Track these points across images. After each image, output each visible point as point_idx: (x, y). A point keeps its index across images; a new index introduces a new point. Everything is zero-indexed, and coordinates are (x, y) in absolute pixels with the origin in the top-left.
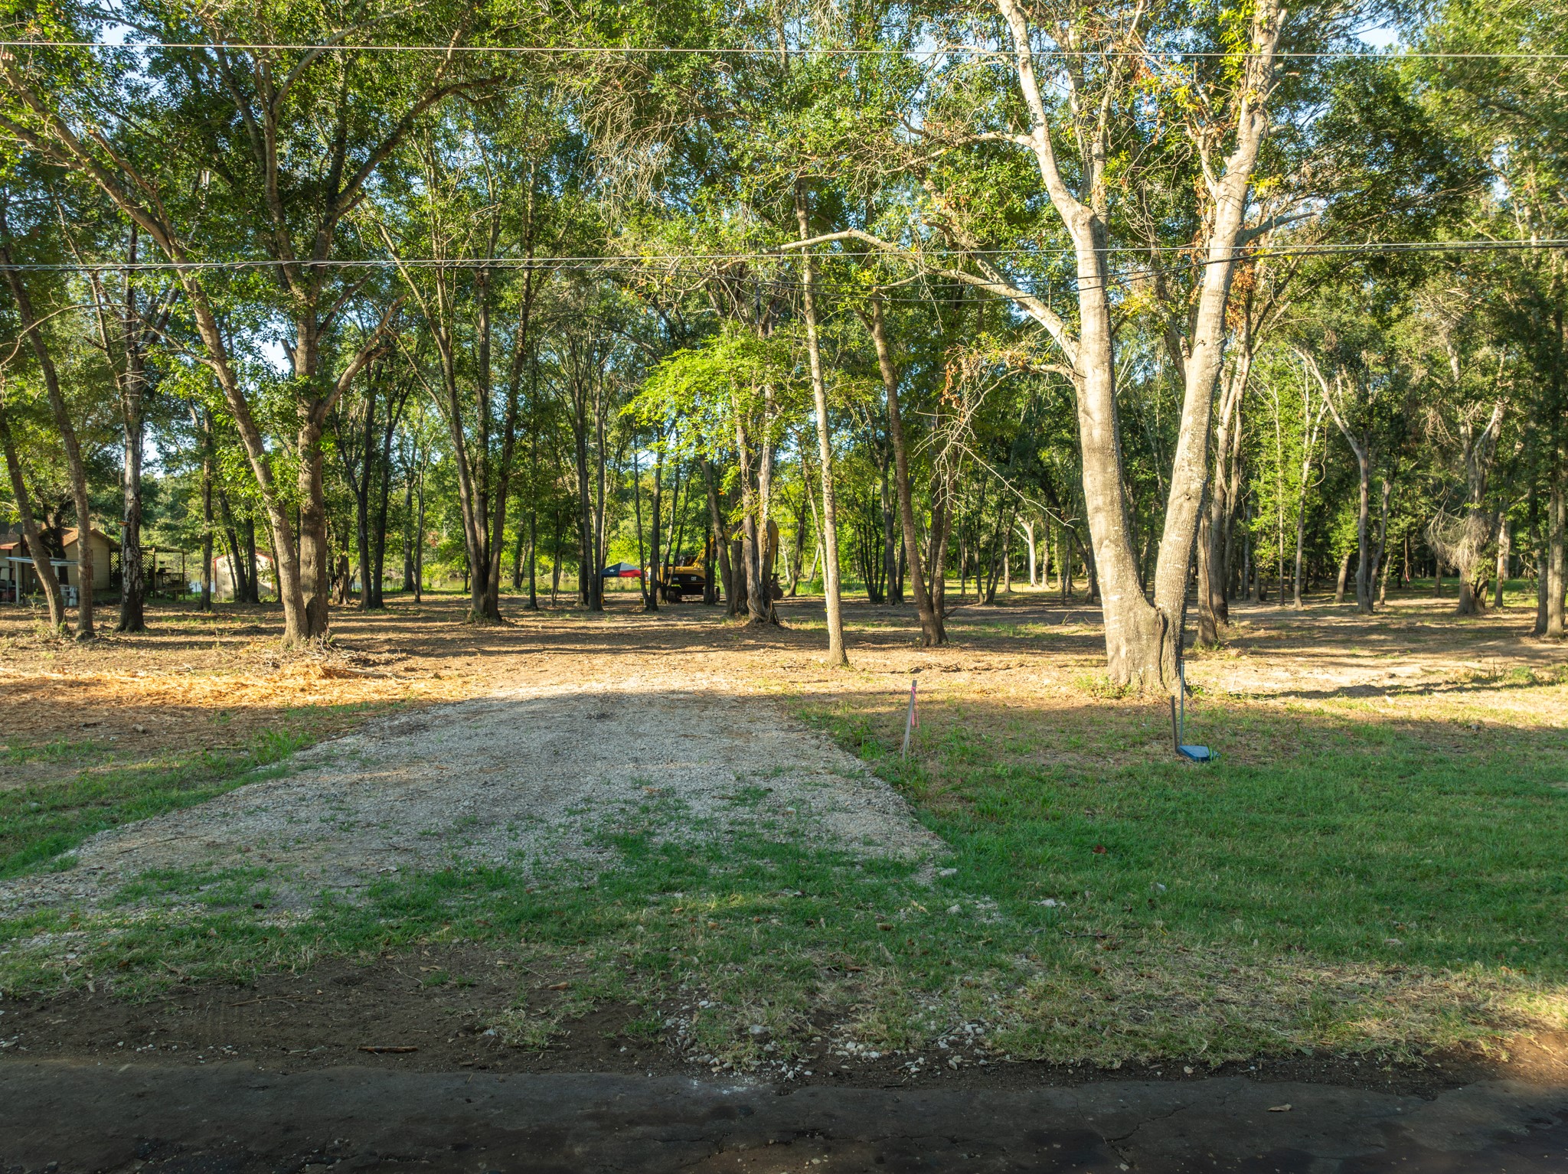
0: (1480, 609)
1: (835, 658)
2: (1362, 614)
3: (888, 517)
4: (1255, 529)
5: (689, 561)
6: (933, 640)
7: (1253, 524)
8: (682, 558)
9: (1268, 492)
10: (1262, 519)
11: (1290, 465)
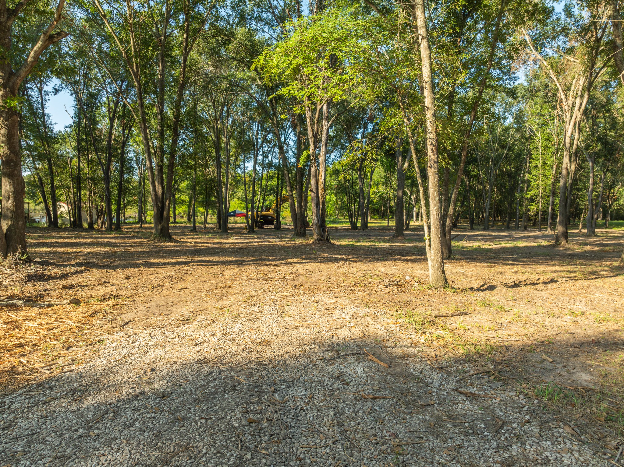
1: (438, 280)
2: (590, 236)
3: (362, 189)
4: (528, 196)
5: (268, 209)
6: (445, 255)
7: (527, 194)
8: (264, 208)
9: (535, 180)
10: (532, 192)
11: (546, 168)
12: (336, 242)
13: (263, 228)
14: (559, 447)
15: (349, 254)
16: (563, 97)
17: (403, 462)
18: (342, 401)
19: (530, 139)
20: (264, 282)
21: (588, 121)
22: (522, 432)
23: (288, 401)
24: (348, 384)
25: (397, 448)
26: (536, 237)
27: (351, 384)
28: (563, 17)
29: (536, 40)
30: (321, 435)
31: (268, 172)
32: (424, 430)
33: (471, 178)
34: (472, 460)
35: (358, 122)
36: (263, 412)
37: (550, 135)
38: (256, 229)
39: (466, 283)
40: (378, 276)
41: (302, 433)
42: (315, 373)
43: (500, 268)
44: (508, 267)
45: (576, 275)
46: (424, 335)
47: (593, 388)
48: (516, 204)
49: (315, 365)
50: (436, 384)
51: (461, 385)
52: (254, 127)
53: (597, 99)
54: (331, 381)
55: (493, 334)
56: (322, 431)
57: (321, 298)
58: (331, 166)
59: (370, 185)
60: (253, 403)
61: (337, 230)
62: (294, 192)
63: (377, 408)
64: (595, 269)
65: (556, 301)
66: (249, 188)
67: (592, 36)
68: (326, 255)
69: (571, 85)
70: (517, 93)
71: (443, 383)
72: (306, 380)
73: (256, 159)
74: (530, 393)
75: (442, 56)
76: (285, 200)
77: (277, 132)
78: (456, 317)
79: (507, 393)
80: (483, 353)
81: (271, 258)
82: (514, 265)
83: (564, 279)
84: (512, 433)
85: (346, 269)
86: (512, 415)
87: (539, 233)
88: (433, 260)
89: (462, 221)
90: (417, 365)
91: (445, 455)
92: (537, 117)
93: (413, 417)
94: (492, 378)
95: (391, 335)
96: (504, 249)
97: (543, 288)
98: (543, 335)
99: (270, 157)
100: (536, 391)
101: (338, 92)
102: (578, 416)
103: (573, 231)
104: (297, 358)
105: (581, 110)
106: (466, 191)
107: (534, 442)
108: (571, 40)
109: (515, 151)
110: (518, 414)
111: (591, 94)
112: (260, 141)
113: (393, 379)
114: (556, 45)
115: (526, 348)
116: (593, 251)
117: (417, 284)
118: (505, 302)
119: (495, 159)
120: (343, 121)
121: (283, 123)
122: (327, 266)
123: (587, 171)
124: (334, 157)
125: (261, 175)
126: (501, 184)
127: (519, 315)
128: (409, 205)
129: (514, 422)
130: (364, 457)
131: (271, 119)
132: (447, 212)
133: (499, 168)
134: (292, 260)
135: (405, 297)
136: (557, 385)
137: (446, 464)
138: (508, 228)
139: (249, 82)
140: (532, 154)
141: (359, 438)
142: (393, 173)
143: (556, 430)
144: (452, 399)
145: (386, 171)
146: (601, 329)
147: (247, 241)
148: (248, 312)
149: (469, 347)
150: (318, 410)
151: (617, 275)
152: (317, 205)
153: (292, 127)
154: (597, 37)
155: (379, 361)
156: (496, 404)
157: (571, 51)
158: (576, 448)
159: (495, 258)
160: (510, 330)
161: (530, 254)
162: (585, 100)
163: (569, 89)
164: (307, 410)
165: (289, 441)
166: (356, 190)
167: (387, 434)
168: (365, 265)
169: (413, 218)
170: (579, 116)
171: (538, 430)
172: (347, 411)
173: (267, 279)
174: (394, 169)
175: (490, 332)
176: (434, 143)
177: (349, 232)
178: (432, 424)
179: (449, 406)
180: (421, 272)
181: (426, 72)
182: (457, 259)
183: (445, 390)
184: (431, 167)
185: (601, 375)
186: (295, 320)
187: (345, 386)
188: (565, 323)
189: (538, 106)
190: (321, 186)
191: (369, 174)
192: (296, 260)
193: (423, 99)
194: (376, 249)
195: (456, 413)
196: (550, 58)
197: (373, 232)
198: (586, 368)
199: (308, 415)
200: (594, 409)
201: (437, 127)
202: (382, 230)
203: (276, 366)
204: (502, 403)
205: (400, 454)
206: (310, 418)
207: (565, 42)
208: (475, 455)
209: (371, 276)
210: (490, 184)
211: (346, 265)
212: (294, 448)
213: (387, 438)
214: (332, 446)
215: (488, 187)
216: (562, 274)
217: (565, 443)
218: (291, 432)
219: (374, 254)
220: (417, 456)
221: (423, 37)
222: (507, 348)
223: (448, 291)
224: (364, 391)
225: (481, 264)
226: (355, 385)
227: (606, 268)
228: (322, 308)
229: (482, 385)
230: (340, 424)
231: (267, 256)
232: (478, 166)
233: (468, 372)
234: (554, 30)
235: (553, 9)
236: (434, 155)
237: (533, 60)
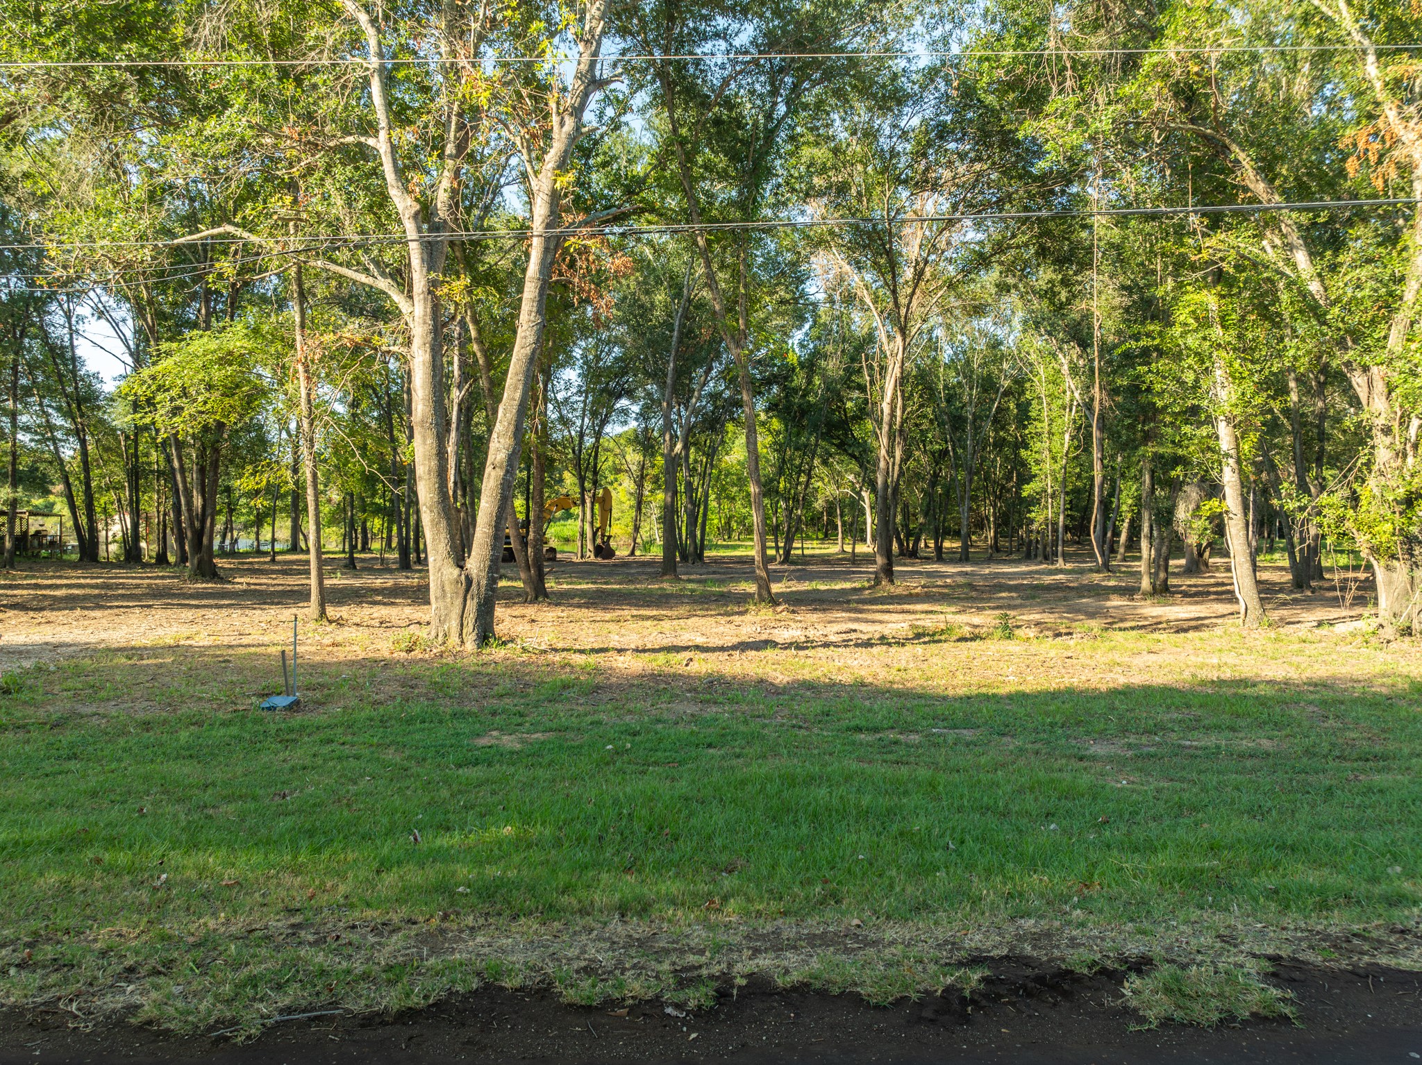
0: (1203, 568)
9: (1037, 461)
10: (1031, 485)
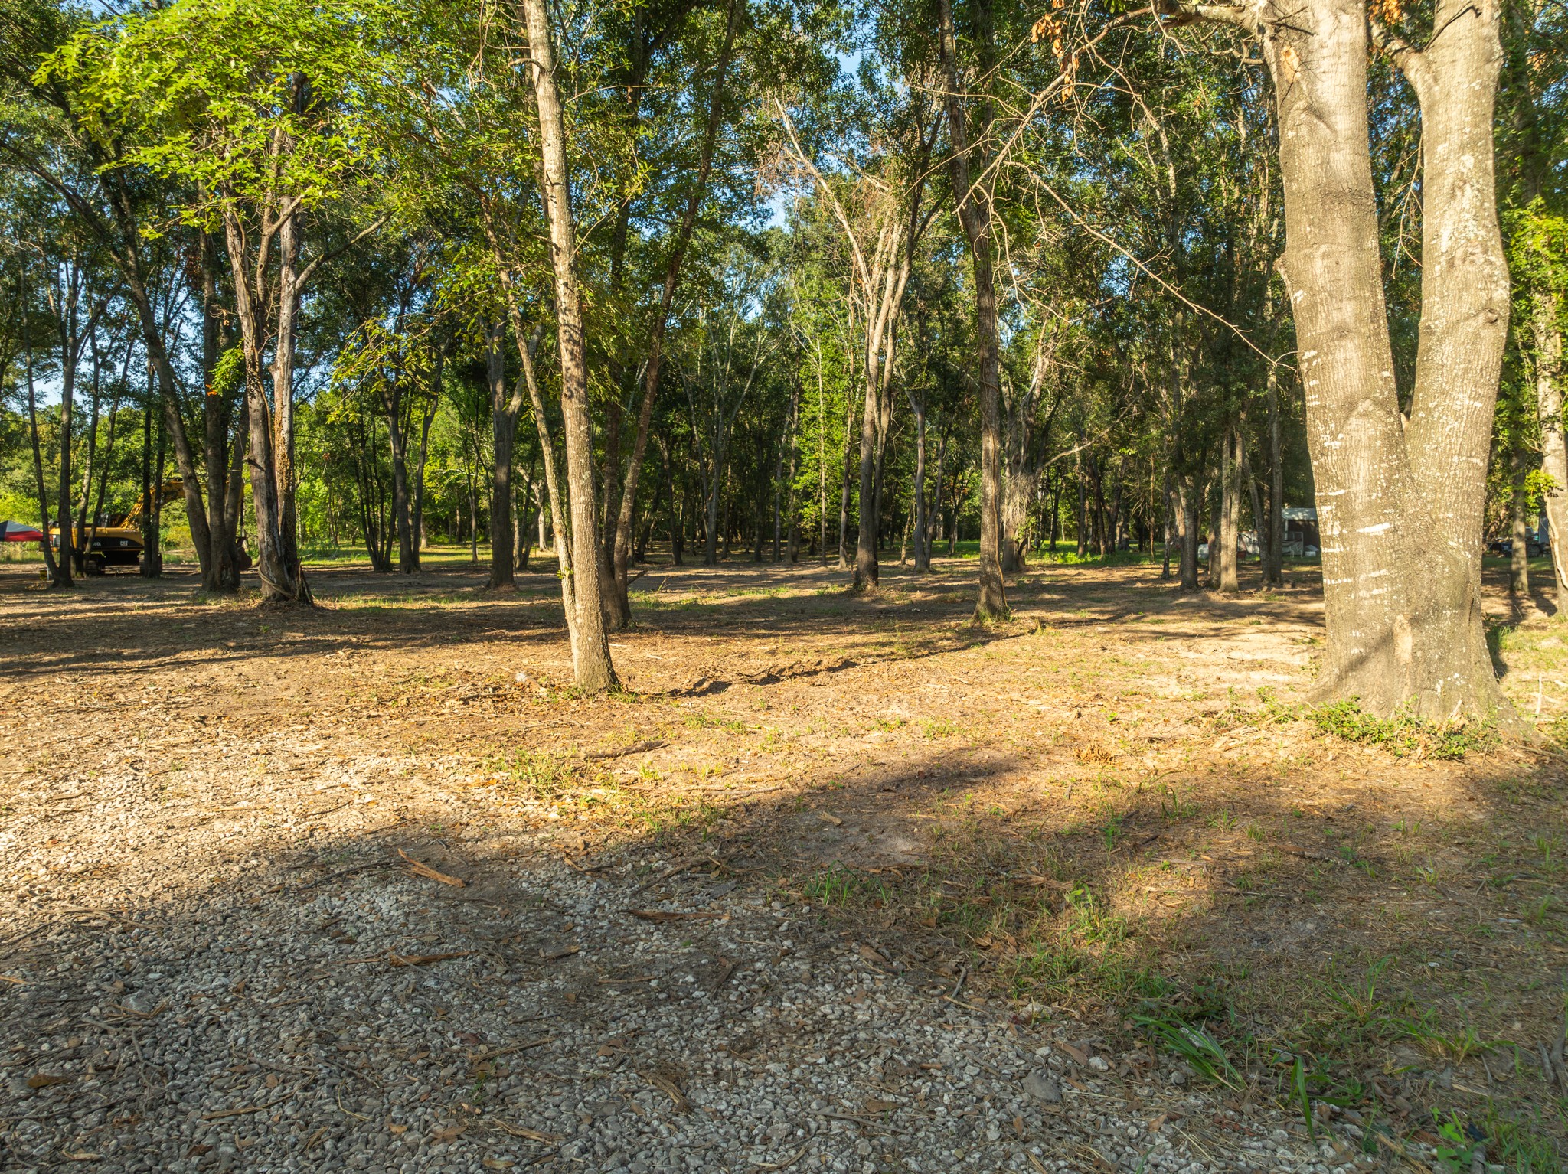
1: (594, 674)
2: (920, 572)
3: (400, 465)
4: (799, 487)
5: (117, 519)
6: (614, 621)
7: (796, 482)
8: (105, 516)
9: (811, 449)
10: (806, 477)
11: (834, 422)
12: (329, 604)
13: (102, 574)
14: (848, 991)
15: (364, 633)
16: (861, 264)
17: (496, 1096)
18: (332, 983)
19: (798, 357)
20: (103, 717)
21: (911, 323)
22: (775, 977)
23: (170, 1010)
24: (351, 941)
25: (481, 1067)
26: (817, 578)
27: (360, 939)
28: (858, 89)
29: (807, 130)
30: (270, 1078)
31: (114, 409)
32: (552, 1013)
33: (674, 441)
34: (663, 1056)
35: (386, 286)
36: (84, 1053)
37: (838, 350)
38: (77, 578)
39: (663, 681)
40: (444, 678)
41: (209, 1084)
42: (255, 926)
43: (738, 645)
44: (757, 641)
45: (894, 649)
46: (557, 803)
47: (917, 863)
48: (774, 503)
49: (256, 908)
50: (585, 908)
51: (643, 899)
52: (63, 276)
53: (927, 276)
54: (304, 940)
55: (718, 783)
56: (274, 1066)
57: (280, 743)
58: (312, 401)
59: (424, 453)
60: (49, 1035)
61: (334, 575)
62: (200, 471)
63: (431, 983)
64: (929, 636)
65: (853, 703)
66: (51, 457)
67: (914, 138)
68: (298, 636)
69: (877, 239)
70: (770, 248)
71: (602, 902)
72: (227, 949)
73: (73, 369)
74: (794, 894)
75: (592, 126)
76: (173, 493)
77: (138, 292)
78: (636, 755)
79: (746, 903)
80: (696, 825)
81: (126, 652)
82: (769, 636)
83: (870, 660)
84: (753, 982)
85: (356, 667)
86: (755, 945)
87: (822, 568)
88: (581, 626)
89: (656, 547)
90: (538, 870)
91: (602, 1058)
92: (813, 309)
93: (524, 988)
94: (714, 875)
95: (473, 812)
96: (749, 604)
97: (827, 680)
98: (824, 772)
99: (120, 368)
100: (806, 887)
101: (315, 178)
102: (887, 924)
103: (890, 564)
104: (201, 898)
105: (897, 296)
106: (665, 474)
107: (800, 991)
108: (873, 141)
109: (769, 384)
110: (768, 941)
111: (916, 264)
112: (83, 318)
113: (475, 912)
114: (845, 148)
115: (789, 804)
116: (926, 602)
117: (543, 691)
118: (748, 713)
119: (726, 399)
120: (343, 280)
121: (160, 272)
122: (303, 663)
123: (912, 431)
124: (318, 376)
125: (89, 420)
126: (741, 459)
127: (777, 738)
128: (527, 506)
129: (759, 960)
130: (392, 1105)
131: (116, 253)
132: (616, 517)
133: (736, 419)
134: (196, 653)
135: (513, 723)
136: (847, 868)
137: (602, 1078)
138: (758, 560)
139: (38, 138)
140: (804, 392)
141: (378, 1063)
142: (484, 424)
143: (843, 959)
144: (622, 933)
145: (465, 418)
146: (935, 751)
147: (46, 610)
148: (45, 797)
149: (664, 816)
150: (263, 1017)
151: (967, 647)
152: (270, 501)
153: (188, 284)
154: (922, 142)
155: (438, 875)
156: (722, 929)
157: (874, 165)
158: (882, 986)
159: (728, 624)
160: (757, 771)
161: (803, 612)
162: (904, 275)
163: (873, 251)
164: (229, 1021)
165: (167, 1111)
166: (384, 466)
167: (457, 1040)
168: (411, 655)
169: (537, 540)
170: (893, 310)
171: (808, 966)
172: (346, 1006)
173: (112, 706)
174: (486, 413)
175: (713, 779)
176: (576, 337)
177: (368, 578)
178: (573, 996)
179: (615, 949)
180: (556, 663)
181: (551, 160)
182: (642, 630)
183: (605, 917)
184: (570, 397)
185: (933, 837)
186: (200, 803)
187: (344, 946)
188: (869, 746)
189: (814, 283)
190: (280, 451)
191: (420, 426)
192: (208, 653)
193: (547, 225)
194: (440, 615)
195: (631, 963)
196: (834, 175)
197: (433, 578)
198: (904, 828)
199: (233, 1033)
200: (918, 905)
201: (581, 298)
202: (457, 571)
203: (133, 927)
204: (734, 923)
205: (488, 1078)
206: (236, 1040)
207: (863, 145)
208: (671, 1044)
209: (426, 680)
210: (716, 457)
211: (356, 659)
212: (184, 1127)
213: (455, 1048)
214: (301, 1095)
215: (712, 464)
216: (867, 650)
217: (861, 981)
218: (174, 1087)
219: (436, 628)
220: (532, 1075)
221: (543, 71)
222: (749, 809)
223: (619, 700)
224: (395, 949)
225: (696, 639)
226: (373, 939)
227: (949, 634)
228: (283, 767)
229: (692, 893)
230: (323, 1039)
231: (114, 646)
232: (688, 413)
233: (660, 871)
234: (841, 114)
235: (838, 65)
236: (577, 366)
237: (801, 176)
